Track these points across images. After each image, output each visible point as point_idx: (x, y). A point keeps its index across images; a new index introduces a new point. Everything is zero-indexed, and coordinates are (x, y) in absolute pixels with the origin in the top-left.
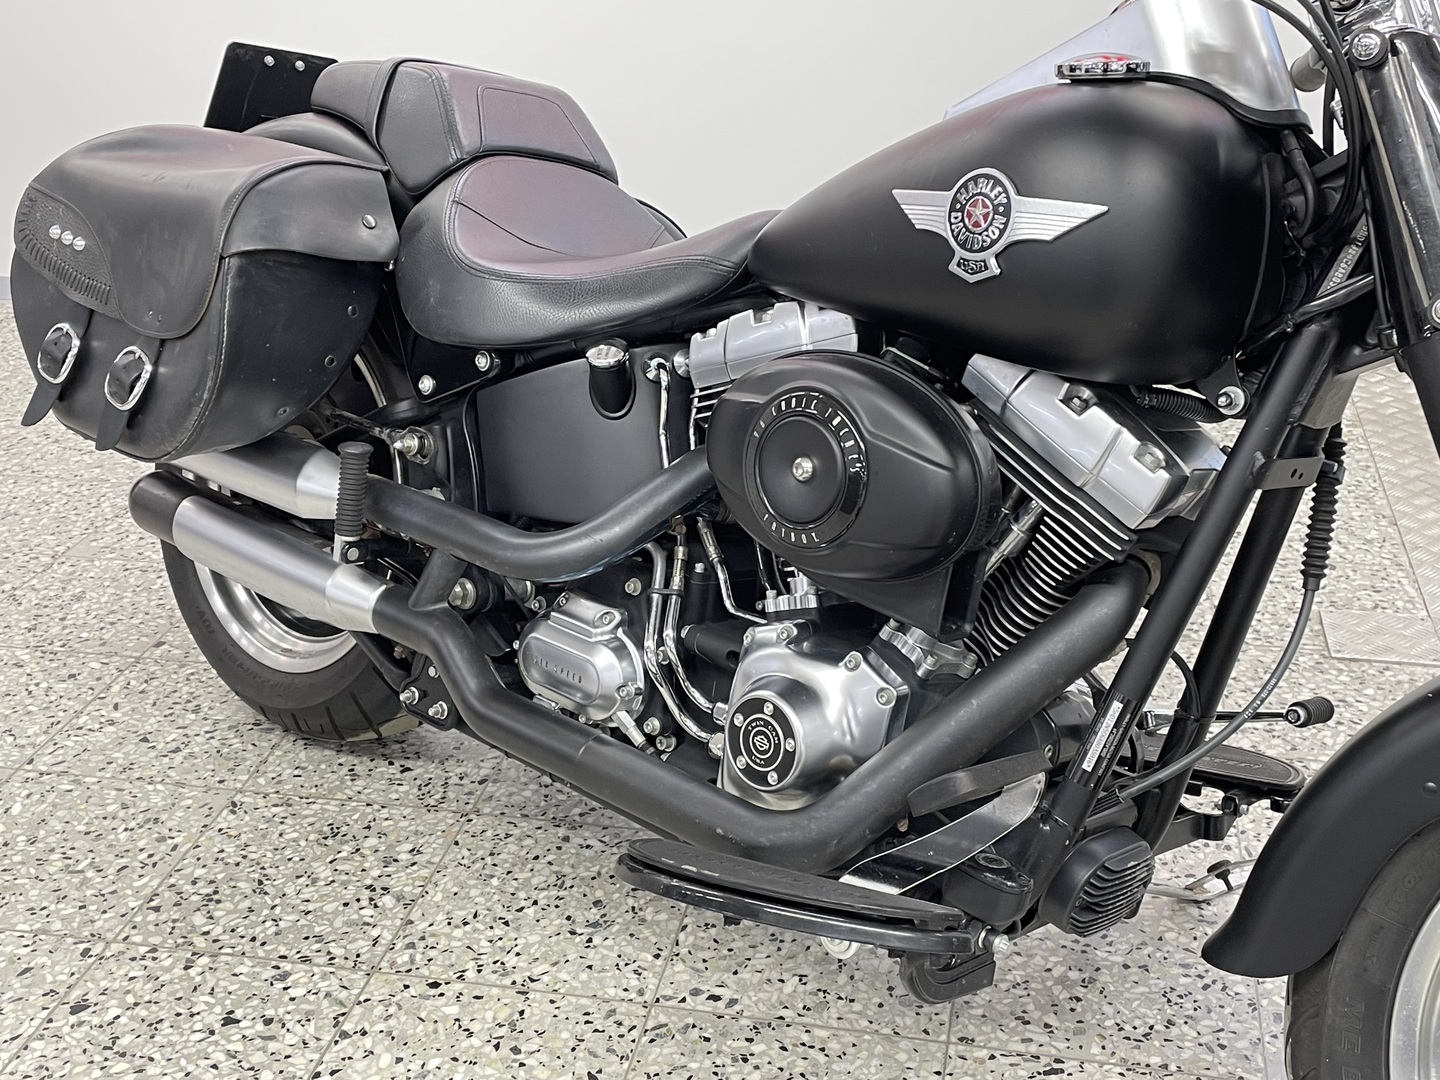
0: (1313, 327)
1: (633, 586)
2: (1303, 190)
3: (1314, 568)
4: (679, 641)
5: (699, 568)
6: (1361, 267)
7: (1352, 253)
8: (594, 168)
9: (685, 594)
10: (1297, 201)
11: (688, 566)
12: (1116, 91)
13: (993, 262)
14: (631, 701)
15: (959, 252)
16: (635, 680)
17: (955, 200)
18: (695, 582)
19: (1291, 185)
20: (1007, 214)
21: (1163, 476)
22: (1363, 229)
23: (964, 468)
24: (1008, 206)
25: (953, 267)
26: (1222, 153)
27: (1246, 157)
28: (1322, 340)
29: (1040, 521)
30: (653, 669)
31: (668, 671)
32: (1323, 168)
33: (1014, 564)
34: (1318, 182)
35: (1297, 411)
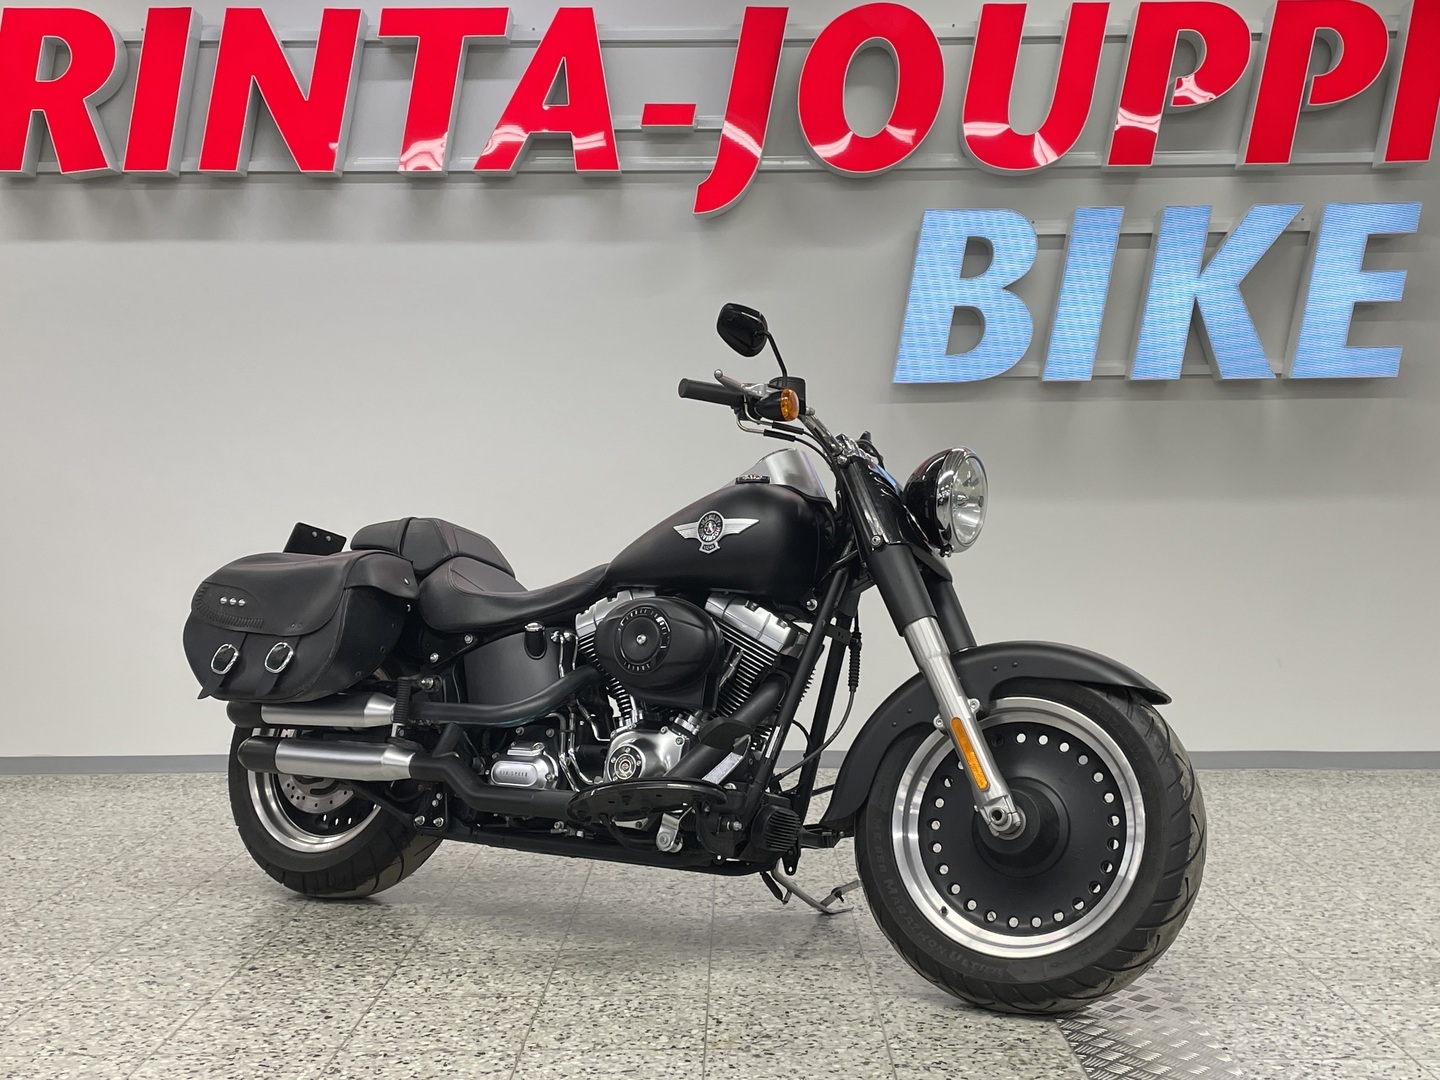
0: (839, 571)
1: (550, 732)
2: (831, 525)
3: (853, 683)
4: (575, 753)
5: (582, 723)
6: (853, 548)
7: (850, 543)
8: (506, 571)
9: (576, 732)
10: (829, 529)
11: (577, 723)
12: (758, 485)
13: (716, 544)
14: (552, 783)
15: (703, 543)
16: (554, 773)
17: (700, 524)
18: (580, 729)
19: (827, 524)
20: (721, 526)
21: (788, 629)
22: (854, 536)
23: (710, 633)
24: (721, 523)
25: (701, 549)
26: (800, 511)
27: (809, 515)
28: (843, 576)
29: (740, 662)
30: (564, 768)
31: (571, 766)
32: (836, 517)
33: (732, 681)
34: (836, 521)
35: (837, 604)
